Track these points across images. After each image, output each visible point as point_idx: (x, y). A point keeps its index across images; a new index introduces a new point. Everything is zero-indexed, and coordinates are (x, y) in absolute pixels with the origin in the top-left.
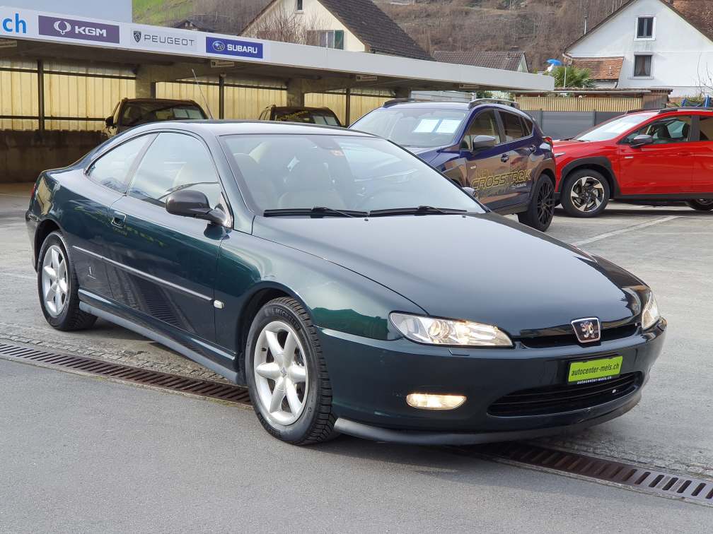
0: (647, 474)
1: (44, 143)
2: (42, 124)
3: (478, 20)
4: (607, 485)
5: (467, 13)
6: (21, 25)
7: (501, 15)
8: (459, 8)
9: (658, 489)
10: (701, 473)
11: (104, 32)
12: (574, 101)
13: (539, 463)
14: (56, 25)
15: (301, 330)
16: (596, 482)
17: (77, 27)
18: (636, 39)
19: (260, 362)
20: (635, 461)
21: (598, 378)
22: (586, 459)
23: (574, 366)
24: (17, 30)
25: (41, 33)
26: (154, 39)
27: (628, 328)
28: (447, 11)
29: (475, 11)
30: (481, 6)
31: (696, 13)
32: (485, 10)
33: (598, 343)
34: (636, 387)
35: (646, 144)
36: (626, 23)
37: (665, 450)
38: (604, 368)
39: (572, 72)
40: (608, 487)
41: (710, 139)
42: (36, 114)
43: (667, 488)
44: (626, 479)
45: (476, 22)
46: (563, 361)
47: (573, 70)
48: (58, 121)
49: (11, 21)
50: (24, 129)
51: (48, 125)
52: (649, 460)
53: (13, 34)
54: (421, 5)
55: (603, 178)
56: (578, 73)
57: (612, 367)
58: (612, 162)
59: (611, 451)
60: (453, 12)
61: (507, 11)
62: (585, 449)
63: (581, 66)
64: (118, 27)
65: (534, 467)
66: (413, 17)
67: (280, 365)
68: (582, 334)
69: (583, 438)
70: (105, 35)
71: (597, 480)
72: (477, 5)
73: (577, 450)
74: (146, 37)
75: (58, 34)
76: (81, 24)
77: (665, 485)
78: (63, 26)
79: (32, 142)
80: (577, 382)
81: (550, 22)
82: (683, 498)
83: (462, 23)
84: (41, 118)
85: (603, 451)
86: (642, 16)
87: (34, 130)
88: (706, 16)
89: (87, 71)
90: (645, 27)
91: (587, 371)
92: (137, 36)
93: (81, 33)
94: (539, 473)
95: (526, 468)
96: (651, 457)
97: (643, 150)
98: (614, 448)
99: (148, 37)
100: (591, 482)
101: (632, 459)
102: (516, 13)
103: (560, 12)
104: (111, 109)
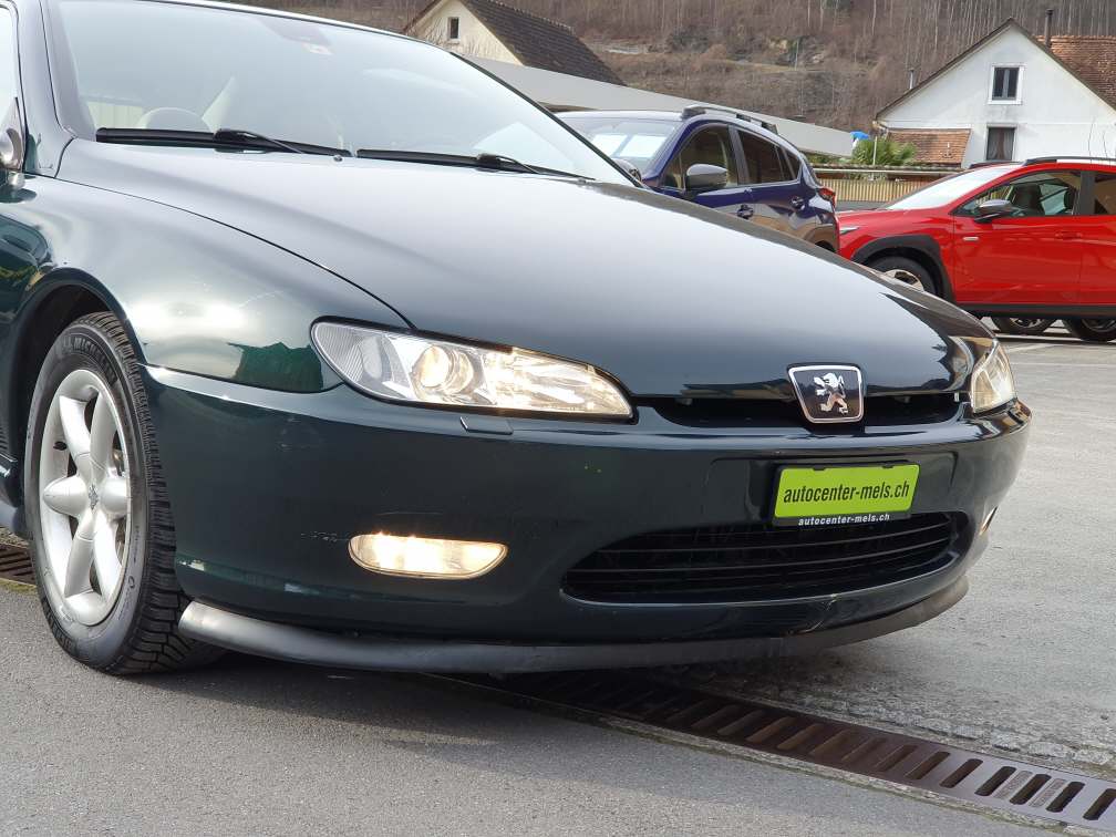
0: (972, 765)
3: (745, 82)
4: (869, 787)
5: (728, 70)
7: (782, 74)
8: (718, 61)
9: (1000, 802)
10: (1104, 765)
12: (888, 187)
13: (709, 732)
15: (119, 381)
16: (843, 780)
18: (990, 102)
19: (54, 476)
20: (945, 734)
21: (853, 516)
22: (829, 728)
23: (790, 479)
27: (936, 402)
28: (698, 66)
29: (741, 67)
30: (750, 60)
31: (1088, 62)
32: (757, 65)
33: (855, 429)
34: (955, 555)
35: (1001, 215)
36: (975, 76)
37: (1018, 711)
38: (870, 492)
39: (888, 149)
40: (871, 793)
41: (1111, 212)
43: (1022, 798)
44: (919, 776)
45: (743, 84)
46: (762, 463)
47: (889, 146)
52: (981, 732)
54: (658, 55)
55: (924, 273)
56: (897, 151)
57: (892, 491)
58: (942, 247)
59: (890, 709)
60: (706, 68)
61: (790, 69)
62: (829, 703)
63: (902, 140)
65: (696, 740)
66: (644, 73)
67: (87, 479)
68: (816, 401)
69: (828, 681)
71: (848, 774)
72: (742, 58)
73: (810, 705)
77: (1014, 794)
80: (798, 519)
81: (858, 87)
82: (1063, 824)
83: (720, 84)
85: (870, 710)
86: (1001, 65)
88: (1103, 67)
90: (1005, 82)
91: (826, 494)
94: (705, 754)
95: (673, 743)
96: (986, 725)
97: (995, 227)
98: (898, 704)
100: (830, 778)
101: (939, 728)
102: (804, 71)
103: (873, 73)
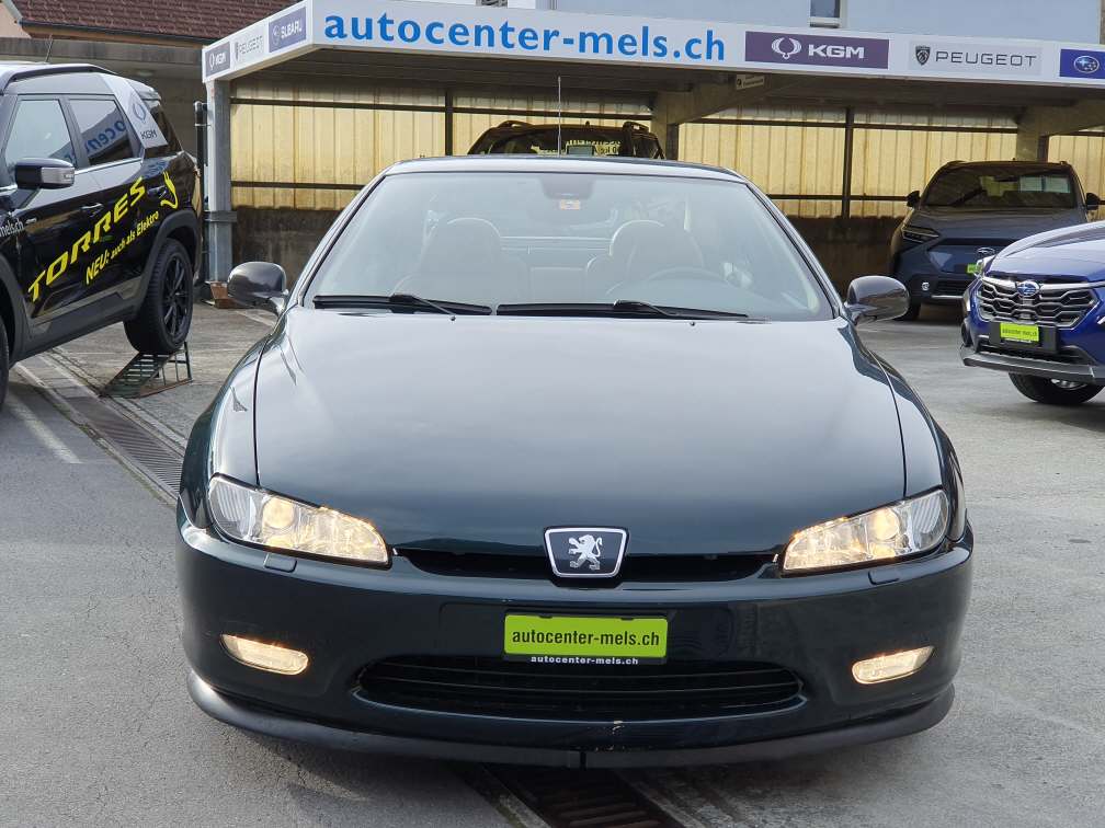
1: (849, 236)
2: (846, 208)
6: (715, 48)
11: (861, 50)
14: (776, 46)
17: (811, 47)
21: (594, 658)
23: (514, 623)
24: (709, 57)
25: (748, 58)
26: (955, 57)
34: (805, 699)
38: (612, 639)
42: (838, 191)
48: (875, 202)
49: (699, 42)
50: (818, 216)
51: (856, 208)
53: (703, 63)
57: (638, 640)
64: (886, 43)
68: (566, 559)
70: (861, 56)
74: (940, 55)
75: (778, 59)
76: (818, 41)
78: (786, 46)
79: (830, 236)
80: (530, 656)
84: (846, 197)
87: (834, 216)
89: (929, 121)
91: (559, 637)
92: (922, 54)
93: (819, 56)
99: (945, 55)
104: (925, 181)
